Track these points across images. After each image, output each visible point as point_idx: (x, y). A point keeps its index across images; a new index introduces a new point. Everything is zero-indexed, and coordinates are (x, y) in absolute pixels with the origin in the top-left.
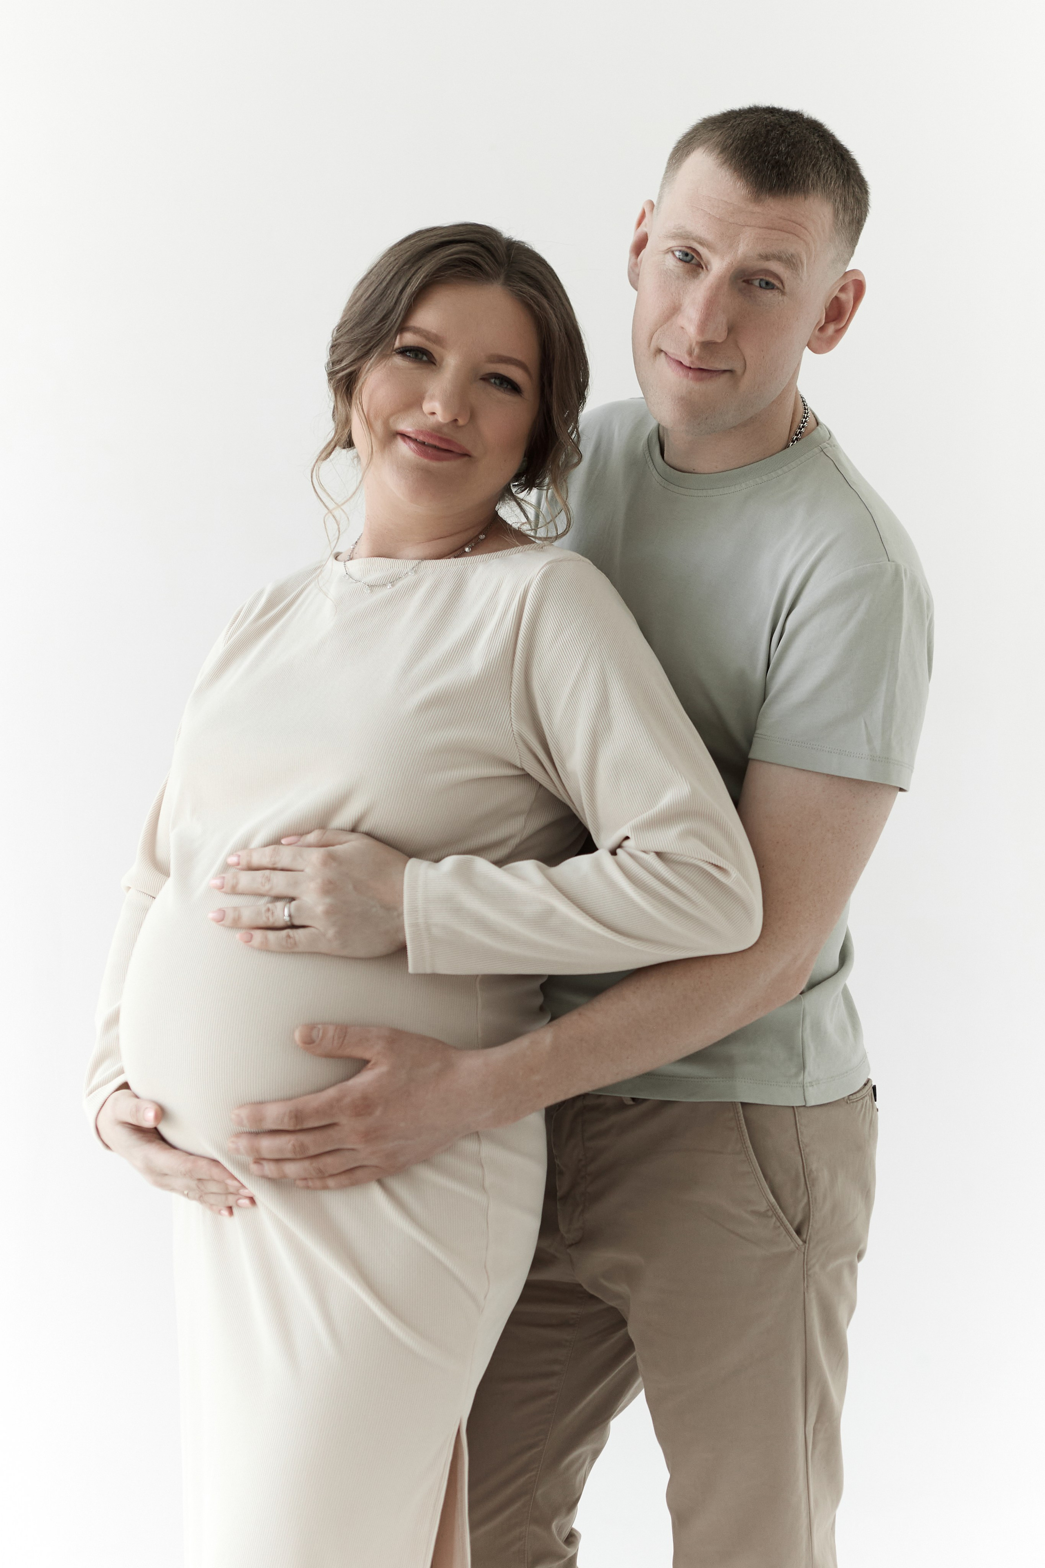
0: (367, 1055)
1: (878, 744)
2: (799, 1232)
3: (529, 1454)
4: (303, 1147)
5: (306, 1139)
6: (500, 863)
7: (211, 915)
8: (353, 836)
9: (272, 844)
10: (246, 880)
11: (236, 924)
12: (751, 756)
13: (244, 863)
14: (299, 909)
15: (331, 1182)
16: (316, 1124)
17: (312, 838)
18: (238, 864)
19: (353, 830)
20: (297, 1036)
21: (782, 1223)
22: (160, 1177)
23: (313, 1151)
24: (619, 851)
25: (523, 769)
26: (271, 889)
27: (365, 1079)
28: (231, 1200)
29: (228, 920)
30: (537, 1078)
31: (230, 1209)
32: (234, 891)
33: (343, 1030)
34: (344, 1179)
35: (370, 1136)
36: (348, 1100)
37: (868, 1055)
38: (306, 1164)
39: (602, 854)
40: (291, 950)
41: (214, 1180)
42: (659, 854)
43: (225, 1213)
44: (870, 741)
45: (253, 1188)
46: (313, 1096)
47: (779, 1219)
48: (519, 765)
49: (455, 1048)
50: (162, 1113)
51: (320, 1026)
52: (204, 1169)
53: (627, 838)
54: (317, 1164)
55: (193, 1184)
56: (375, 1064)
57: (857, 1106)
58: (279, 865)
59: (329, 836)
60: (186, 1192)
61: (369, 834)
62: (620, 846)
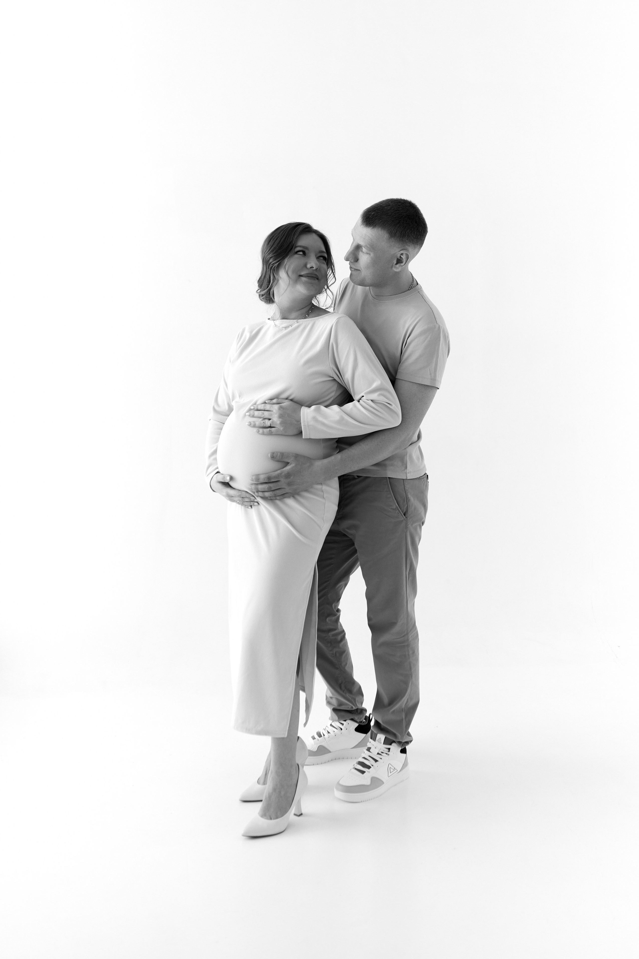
0: (289, 461)
1: (433, 375)
2: (405, 515)
3: (327, 583)
4: (270, 487)
5: (271, 485)
6: (326, 406)
7: (247, 424)
8: (287, 401)
9: (264, 403)
10: (257, 413)
11: (254, 426)
12: (397, 377)
13: (256, 408)
14: (273, 422)
15: (278, 498)
16: (274, 481)
17: (275, 401)
18: (254, 409)
19: (287, 399)
20: (269, 455)
21: (400, 512)
22: (231, 498)
23: (273, 489)
24: (360, 401)
25: (333, 377)
26: (264, 417)
27: (288, 468)
28: (252, 503)
29: (252, 425)
30: (336, 468)
31: (251, 506)
32: (253, 416)
33: (282, 454)
34: (281, 497)
35: (289, 484)
36: (283, 474)
37: (426, 466)
38: (271, 493)
39: (355, 402)
40: (271, 434)
41: (247, 497)
42: (372, 400)
43: (250, 507)
44: (430, 374)
45: (259, 500)
46: (273, 473)
47: (399, 511)
48: (332, 377)
49: (313, 459)
50: (232, 478)
51: (276, 453)
52: (244, 494)
53: (363, 396)
54: (274, 492)
55: (241, 499)
56: (291, 464)
57: (422, 480)
58: (266, 409)
59: (280, 401)
60: (238, 502)
61: (291, 400)
62: (360, 399)
